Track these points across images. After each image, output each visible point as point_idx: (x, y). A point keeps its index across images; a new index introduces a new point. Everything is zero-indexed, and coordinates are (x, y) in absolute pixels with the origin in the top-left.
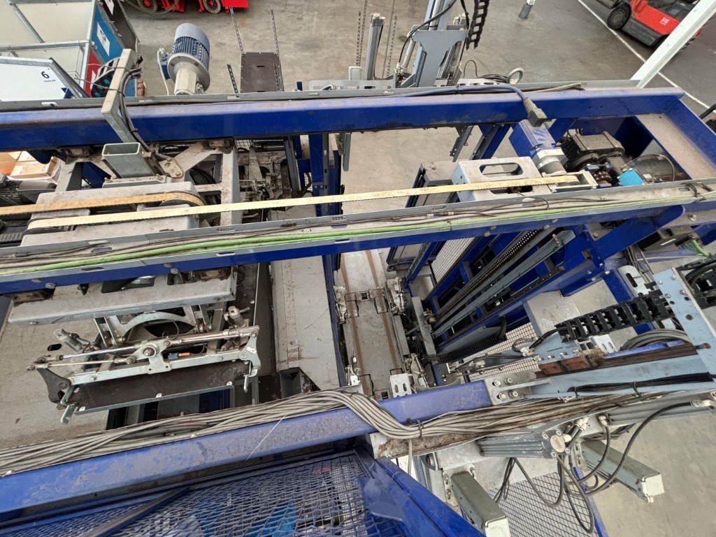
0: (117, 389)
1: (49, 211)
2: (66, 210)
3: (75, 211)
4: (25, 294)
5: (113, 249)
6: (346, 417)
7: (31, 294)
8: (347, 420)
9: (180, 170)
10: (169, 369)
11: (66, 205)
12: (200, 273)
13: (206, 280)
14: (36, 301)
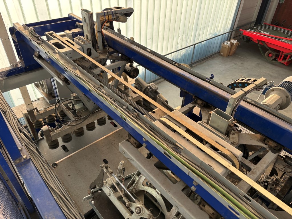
0: (109, 210)
2: (179, 123)
4: (133, 140)
5: (181, 154)
7: (135, 141)
9: (237, 141)
14: (133, 145)
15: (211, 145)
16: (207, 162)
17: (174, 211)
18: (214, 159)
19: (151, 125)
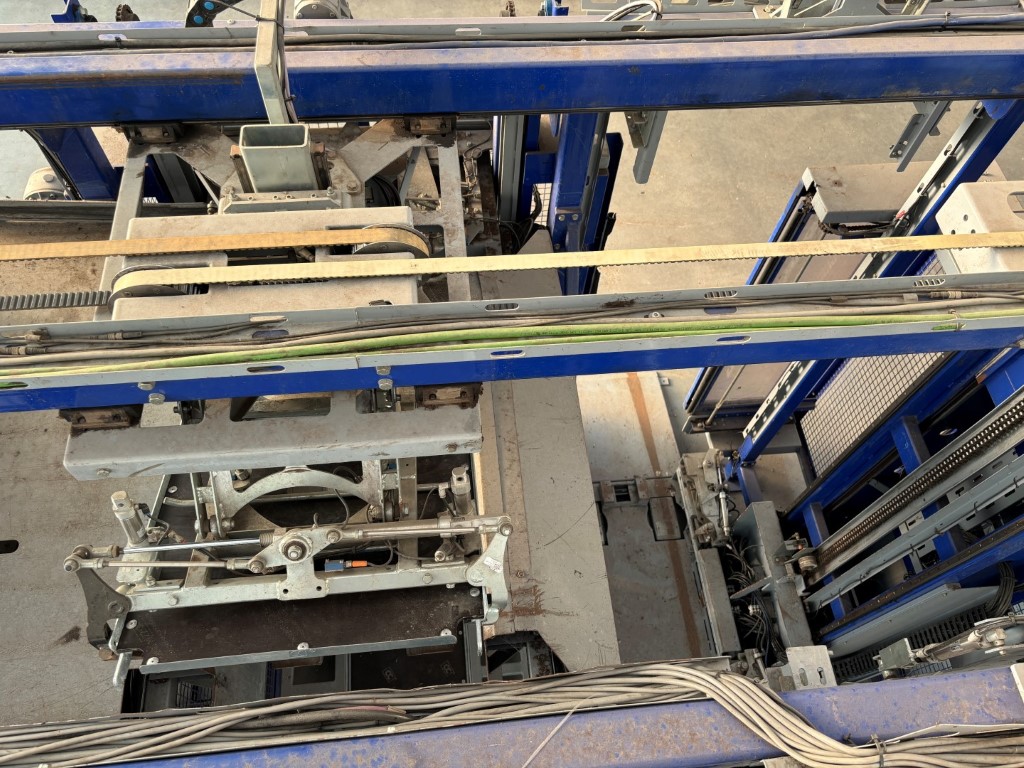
0: (215, 629)
1: (157, 255)
2: (187, 253)
3: (202, 257)
4: (98, 414)
5: (291, 333)
6: (711, 720)
7: (108, 414)
8: (712, 724)
9: (354, 178)
10: (321, 594)
11: (187, 244)
12: (426, 392)
13: (433, 407)
14: (112, 428)
15: (327, 246)
16: (361, 298)
17: (372, 469)
18: (368, 278)
19: (123, 332)
